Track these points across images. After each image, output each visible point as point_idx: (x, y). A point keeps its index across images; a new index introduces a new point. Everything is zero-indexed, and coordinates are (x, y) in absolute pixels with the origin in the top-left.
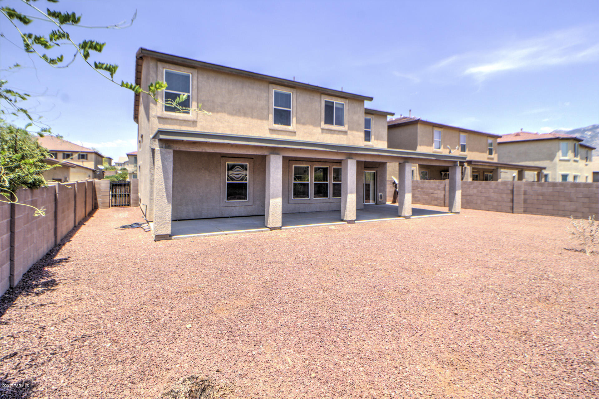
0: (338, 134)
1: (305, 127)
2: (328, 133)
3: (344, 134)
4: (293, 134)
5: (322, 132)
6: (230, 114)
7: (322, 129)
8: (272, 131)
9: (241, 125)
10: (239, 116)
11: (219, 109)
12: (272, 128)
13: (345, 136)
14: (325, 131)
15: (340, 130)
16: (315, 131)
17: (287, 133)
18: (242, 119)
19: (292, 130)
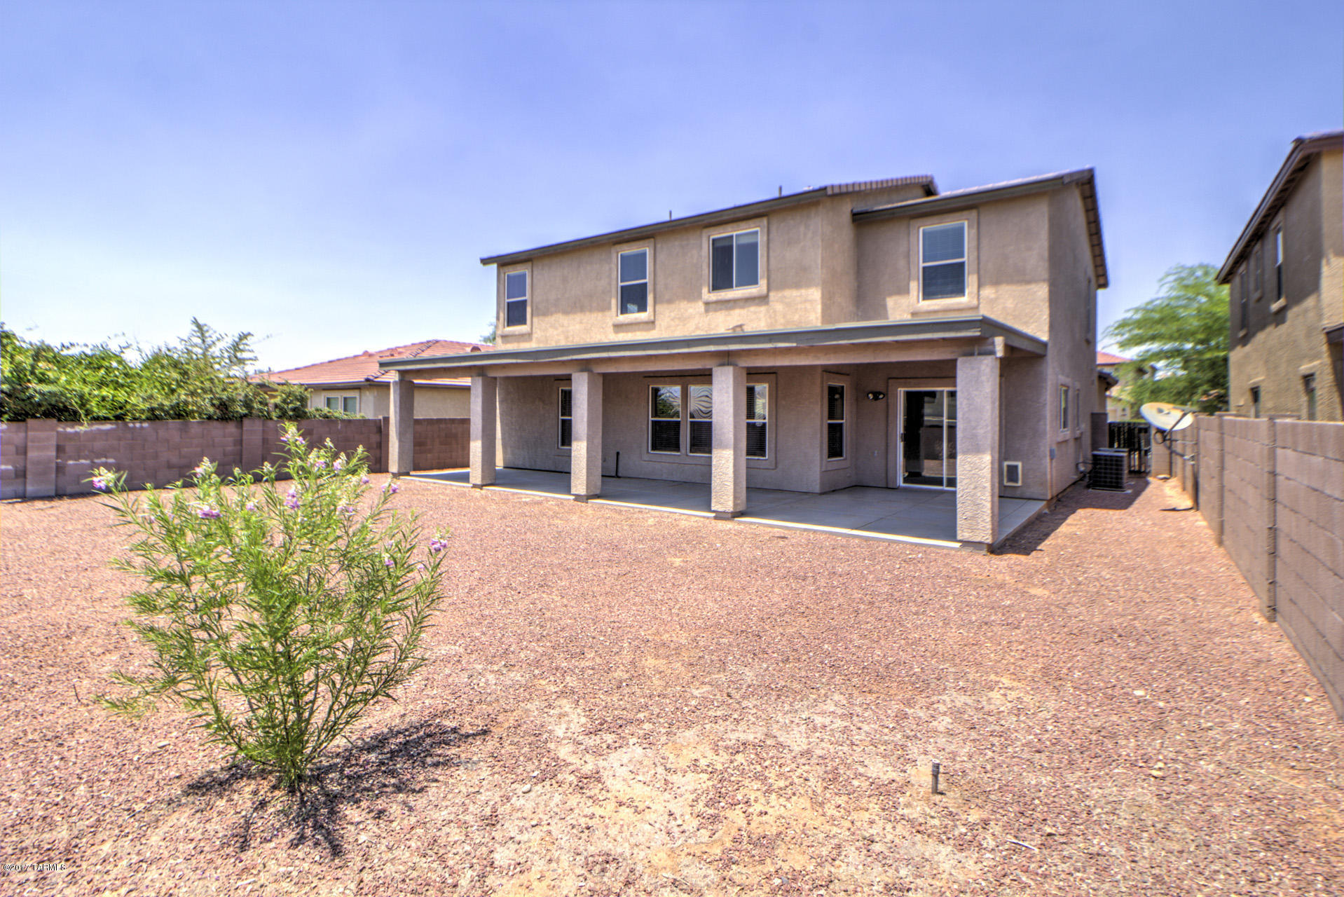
0: (743, 307)
1: (673, 306)
2: (721, 310)
3: (759, 305)
4: (650, 325)
5: (707, 311)
6: (566, 313)
7: (707, 304)
8: (618, 327)
9: (578, 326)
10: (575, 313)
11: (553, 309)
12: (617, 322)
13: (763, 309)
14: (714, 305)
15: (747, 295)
16: (691, 311)
17: (641, 326)
18: (578, 317)
19: (646, 320)
